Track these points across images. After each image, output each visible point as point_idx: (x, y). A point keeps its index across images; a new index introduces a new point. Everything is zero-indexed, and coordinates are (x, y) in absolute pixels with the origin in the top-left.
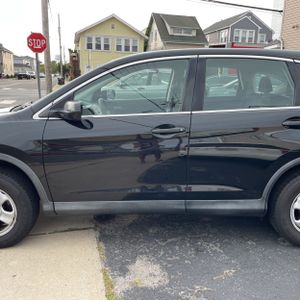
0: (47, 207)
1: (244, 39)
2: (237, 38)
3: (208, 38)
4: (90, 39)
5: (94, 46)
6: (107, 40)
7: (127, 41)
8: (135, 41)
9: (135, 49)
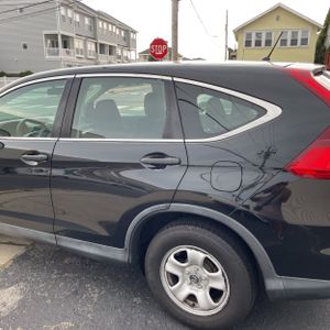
4: (249, 35)
5: (253, 43)
6: (269, 34)
7: (295, 34)
8: (305, 32)
9: (304, 41)
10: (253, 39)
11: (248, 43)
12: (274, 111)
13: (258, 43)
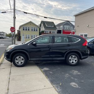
0: (29, 59)
1: (67, 28)
2: (65, 28)
3: (57, 27)
4: (24, 28)
6: (29, 28)
7: (34, 28)
8: (37, 28)
9: (37, 30)
10: (25, 29)
11: (24, 30)
12: (80, 40)
13: (26, 30)
